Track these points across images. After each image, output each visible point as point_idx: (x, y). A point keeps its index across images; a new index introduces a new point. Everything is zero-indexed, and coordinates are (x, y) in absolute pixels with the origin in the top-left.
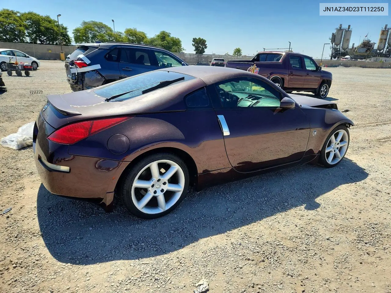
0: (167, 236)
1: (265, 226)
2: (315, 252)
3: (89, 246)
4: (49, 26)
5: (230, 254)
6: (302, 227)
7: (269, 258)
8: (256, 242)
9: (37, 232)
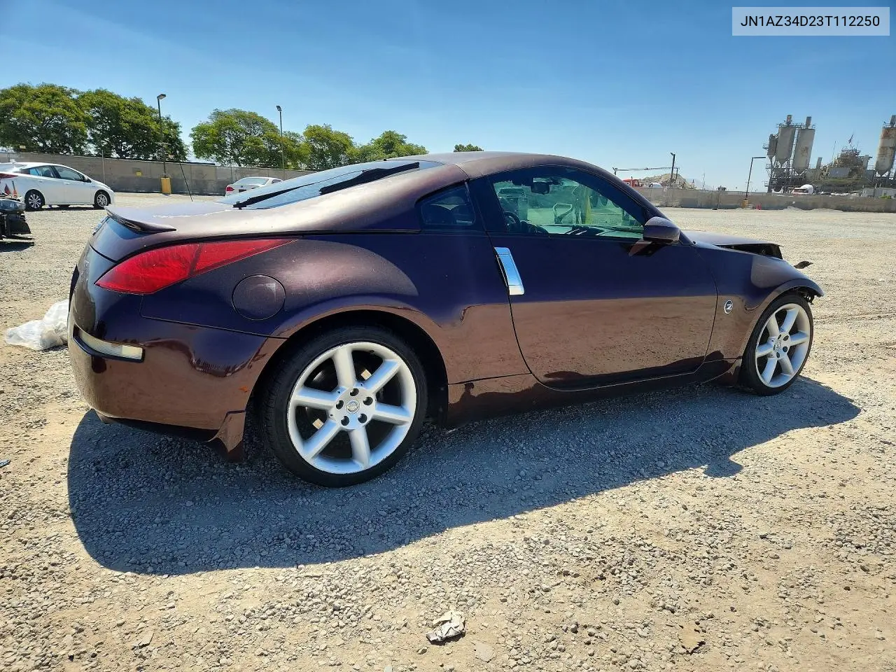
0: (370, 522)
1: (609, 506)
2: (730, 563)
3: (182, 538)
4: (140, 119)
5: (520, 561)
6: (700, 512)
7: (617, 571)
8: (586, 539)
9: (62, 508)
